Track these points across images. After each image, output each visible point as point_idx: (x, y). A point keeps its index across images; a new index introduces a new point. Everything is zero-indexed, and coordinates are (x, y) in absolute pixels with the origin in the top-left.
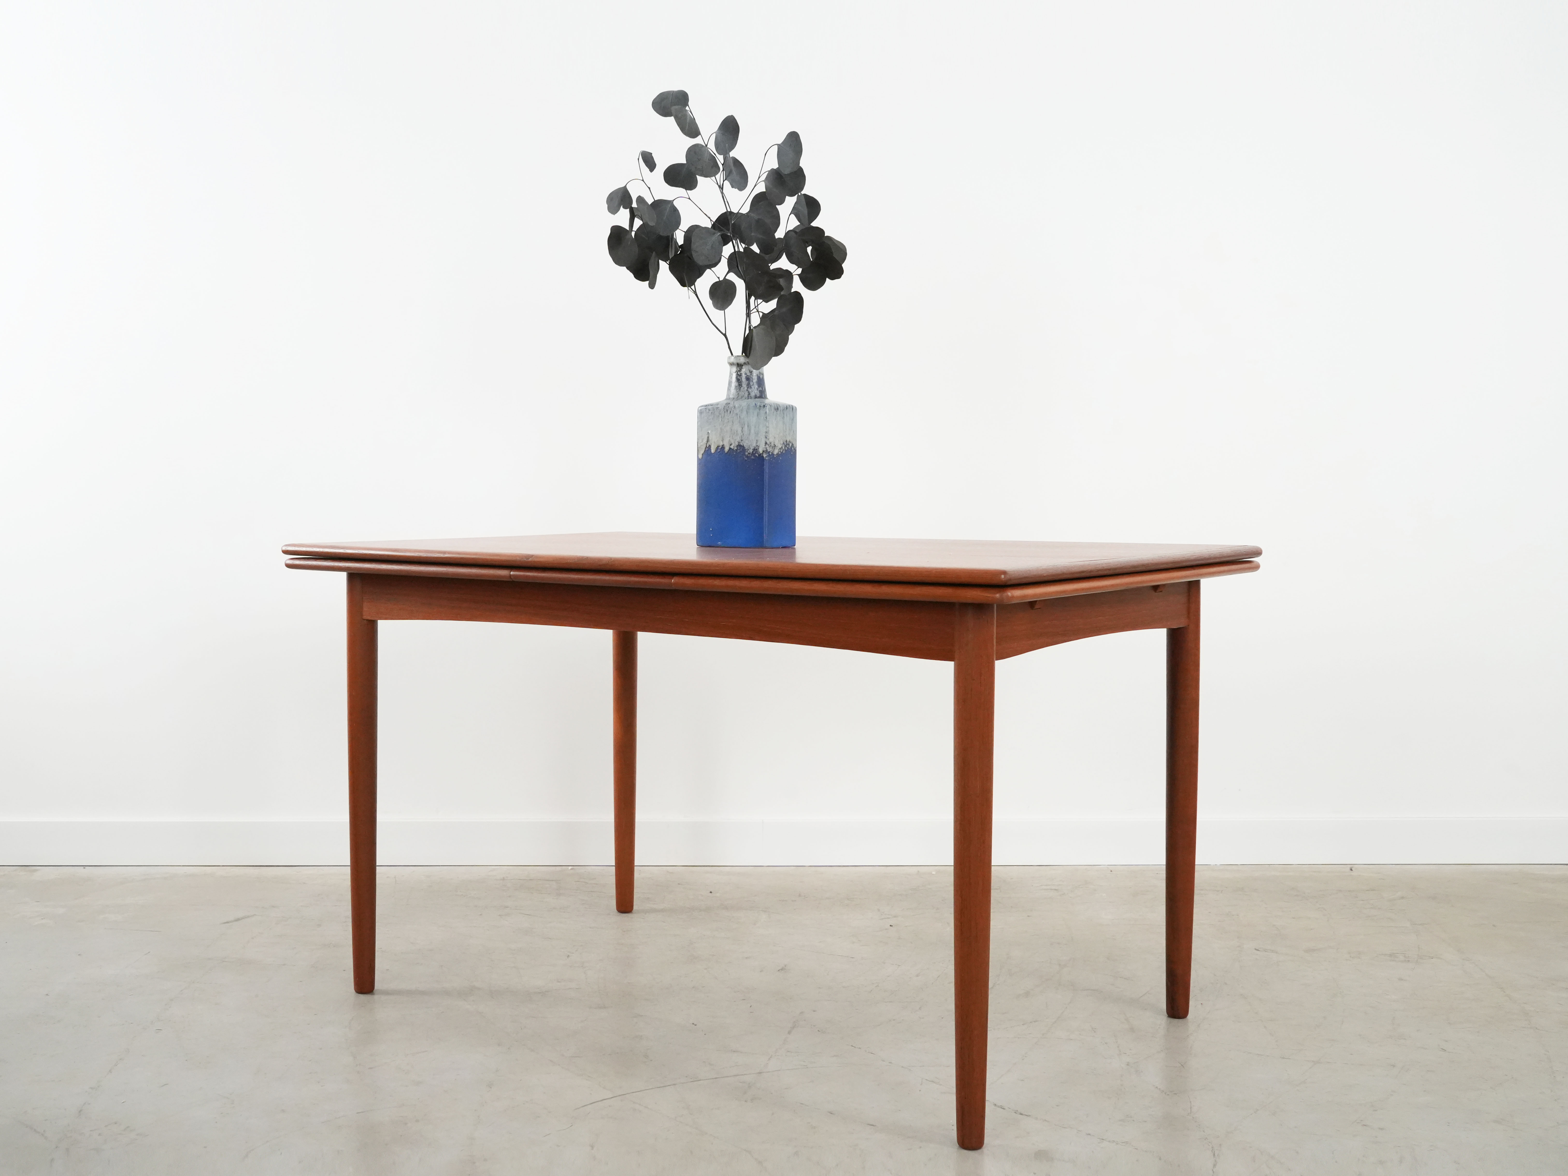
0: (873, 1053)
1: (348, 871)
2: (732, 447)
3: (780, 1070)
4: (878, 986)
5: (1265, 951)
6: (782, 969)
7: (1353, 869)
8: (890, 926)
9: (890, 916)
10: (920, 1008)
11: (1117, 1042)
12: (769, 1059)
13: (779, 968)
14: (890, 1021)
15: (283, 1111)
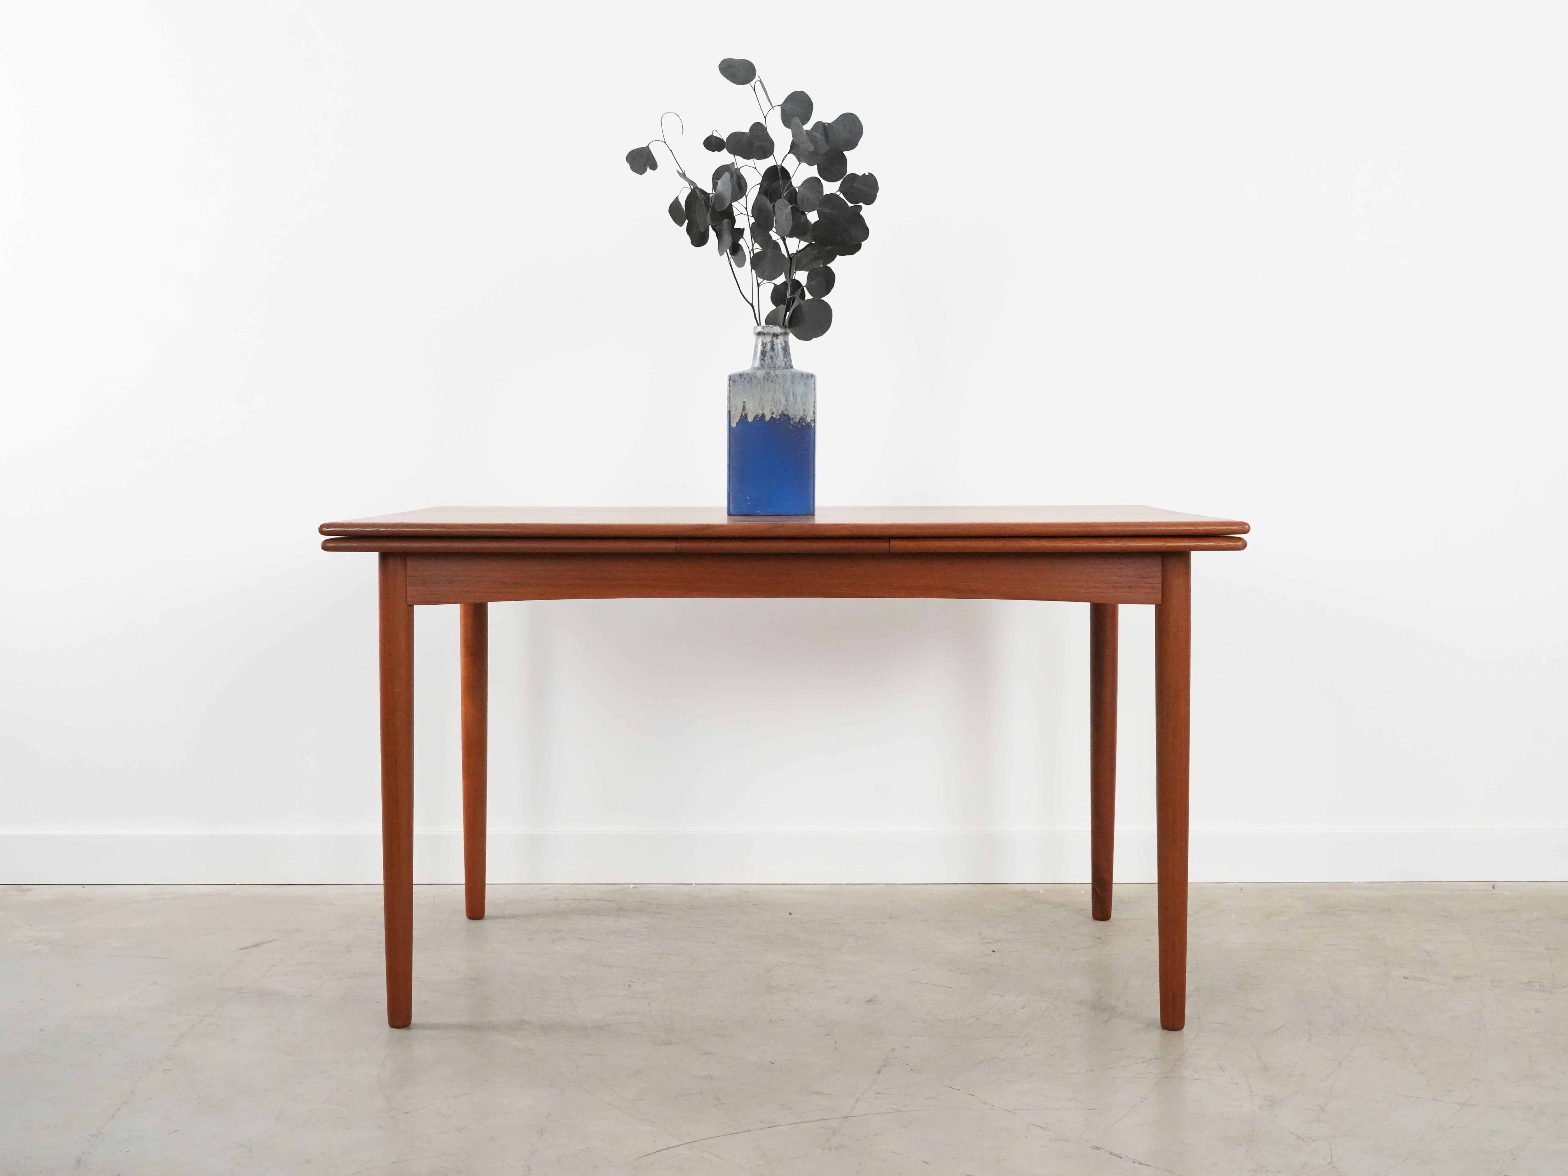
0: (973, 1094)
1: (381, 889)
2: (774, 416)
3: (868, 1114)
4: (978, 1019)
5: (1415, 979)
6: (870, 1001)
7: (1495, 887)
8: (993, 951)
9: (992, 941)
10: (1026, 1044)
11: (1248, 1082)
12: (856, 1102)
13: (868, 999)
14: (992, 1058)
15: (308, 1161)
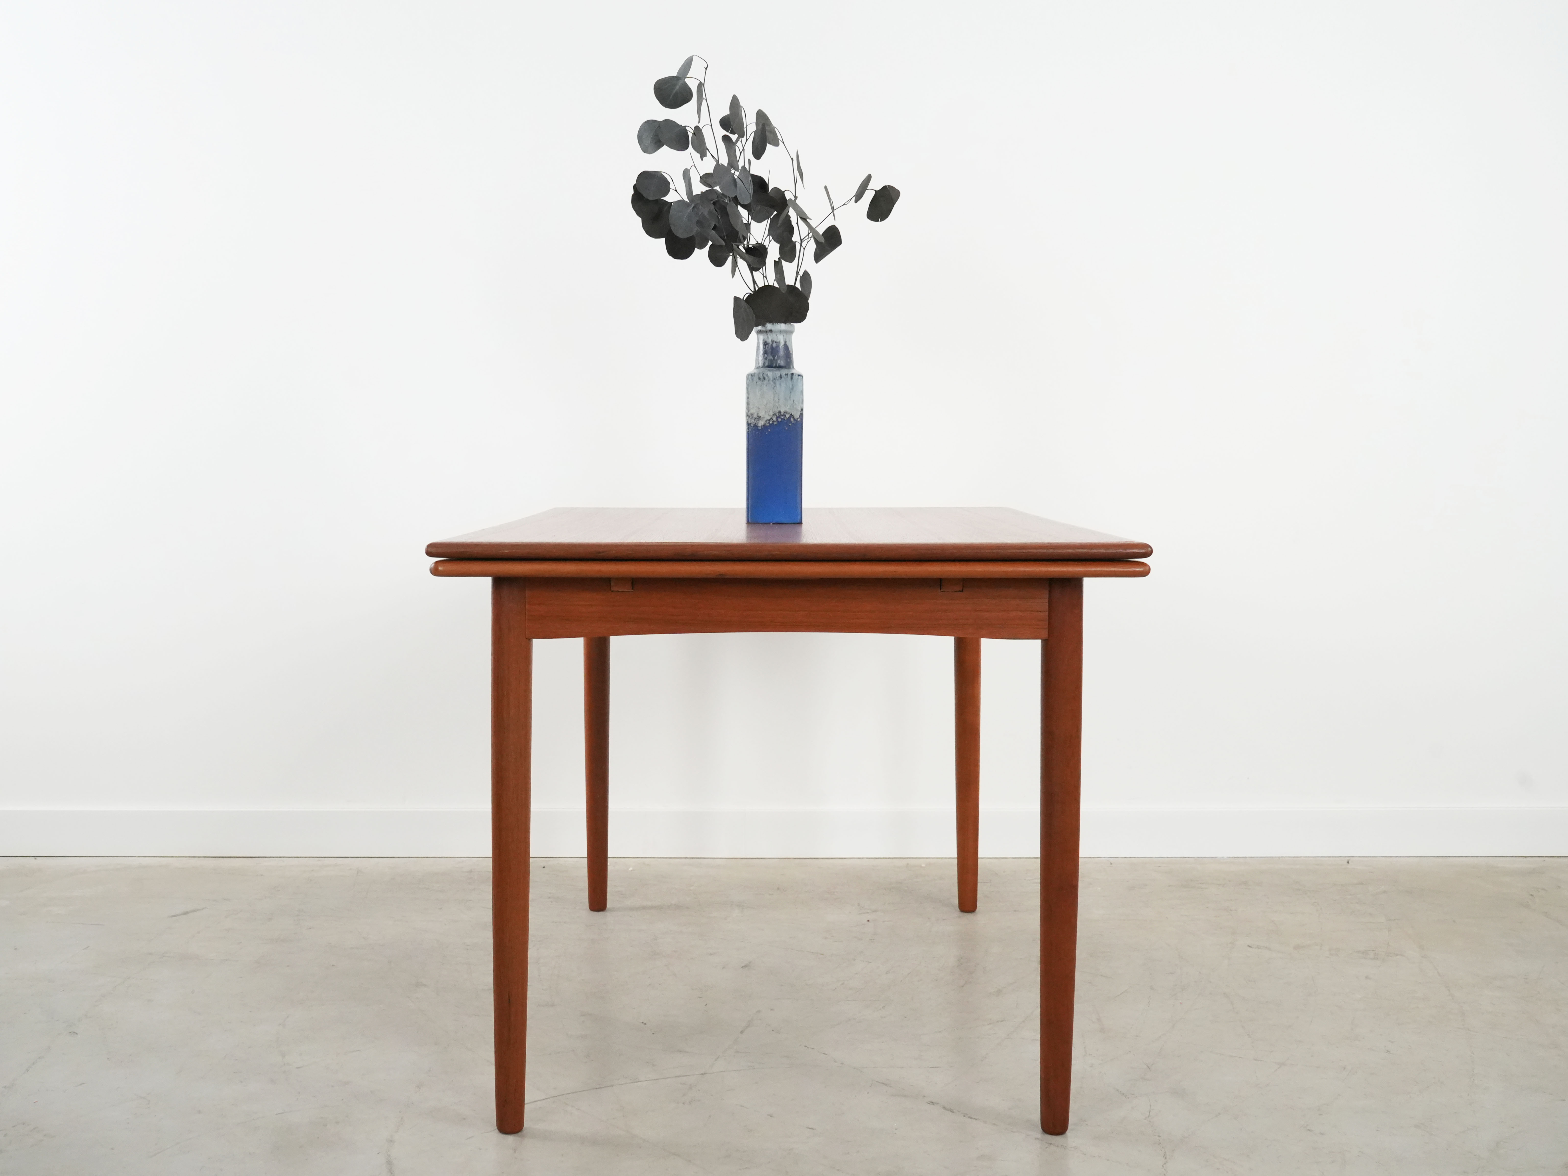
0: (826, 1053)
3: (725, 1071)
4: (843, 984)
5: (1258, 947)
6: (746, 966)
7: (1349, 862)
8: (868, 921)
9: (869, 911)
10: (884, 1007)
11: (1084, 1043)
12: (716, 1060)
13: (743, 965)
14: (850, 1020)
15: (199, 1112)
